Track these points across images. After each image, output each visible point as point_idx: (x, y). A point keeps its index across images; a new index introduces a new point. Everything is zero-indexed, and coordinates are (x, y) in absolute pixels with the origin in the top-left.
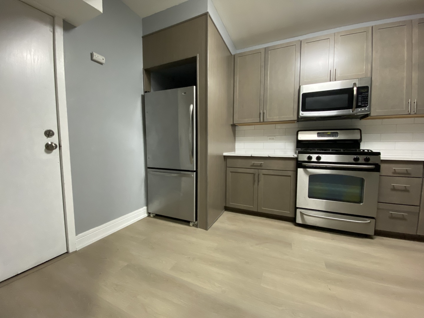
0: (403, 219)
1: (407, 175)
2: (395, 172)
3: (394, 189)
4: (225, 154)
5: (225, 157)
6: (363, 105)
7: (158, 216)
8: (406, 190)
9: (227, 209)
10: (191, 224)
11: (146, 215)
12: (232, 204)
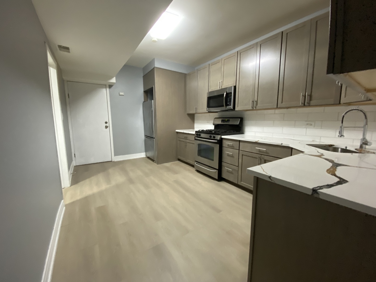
0: (231, 173)
1: (232, 147)
2: (228, 145)
3: (228, 155)
4: (177, 131)
5: (177, 132)
6: (229, 104)
7: (148, 158)
8: (232, 156)
9: (179, 160)
10: (154, 161)
11: (145, 156)
12: (180, 157)
